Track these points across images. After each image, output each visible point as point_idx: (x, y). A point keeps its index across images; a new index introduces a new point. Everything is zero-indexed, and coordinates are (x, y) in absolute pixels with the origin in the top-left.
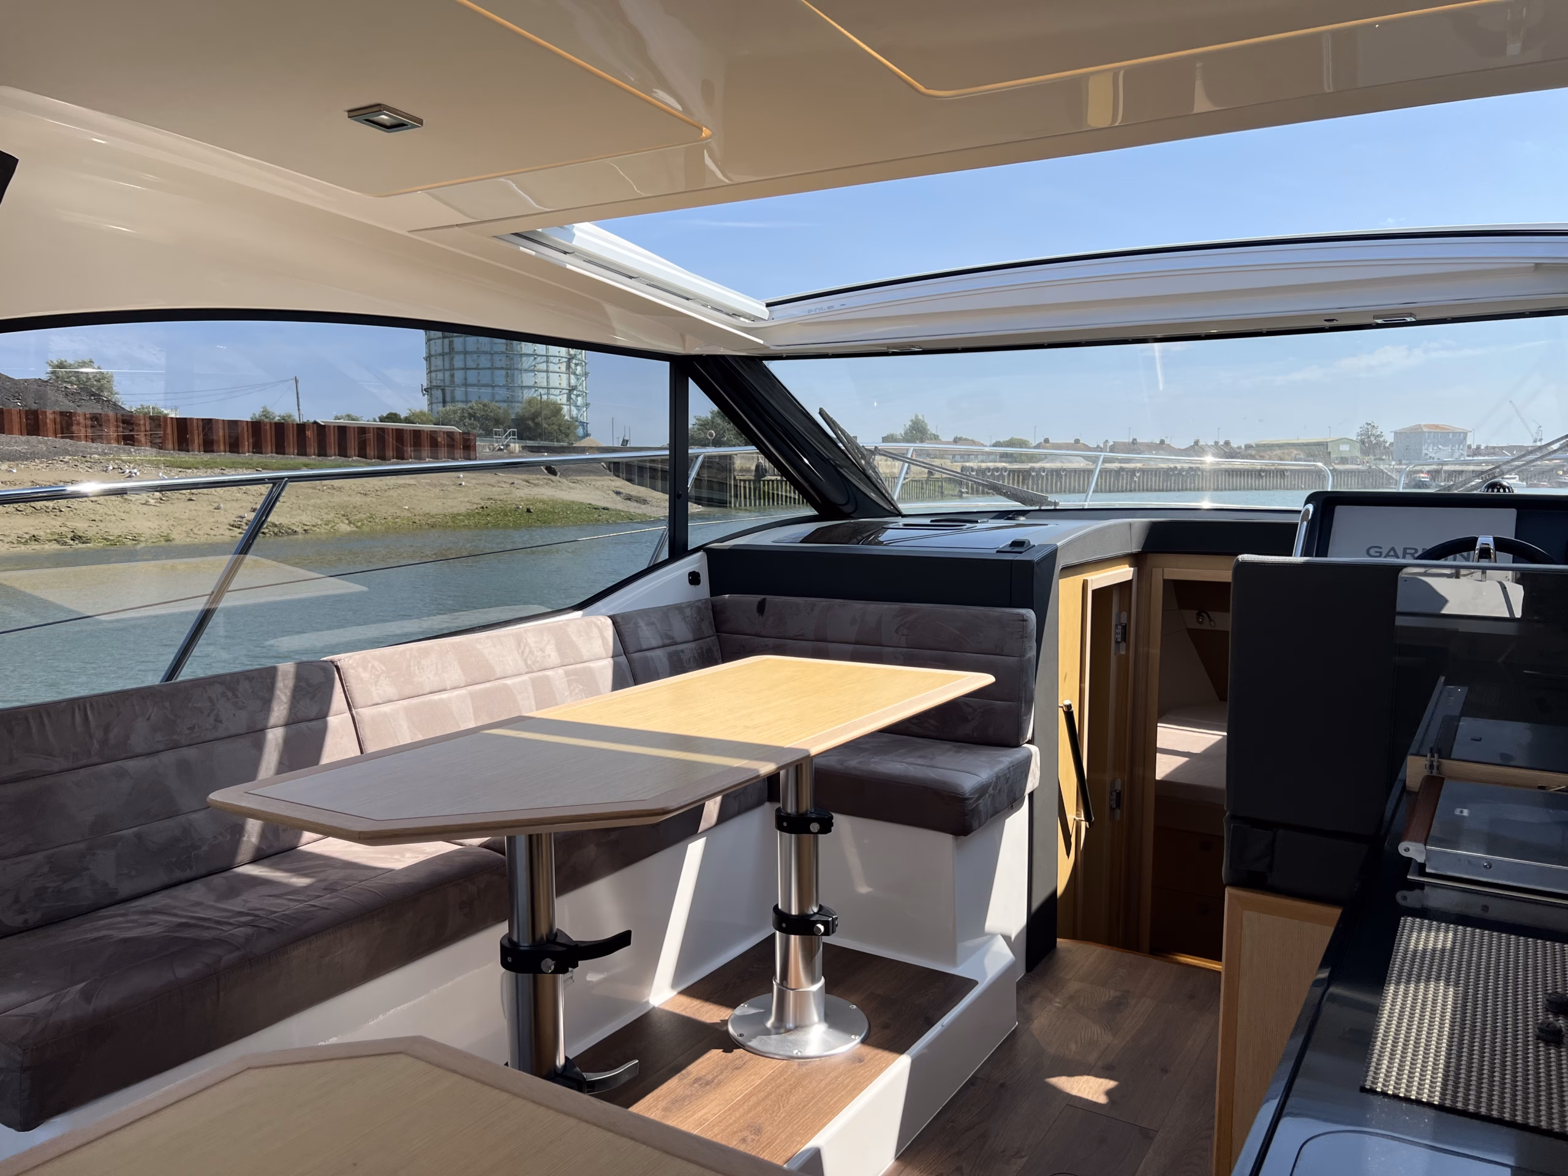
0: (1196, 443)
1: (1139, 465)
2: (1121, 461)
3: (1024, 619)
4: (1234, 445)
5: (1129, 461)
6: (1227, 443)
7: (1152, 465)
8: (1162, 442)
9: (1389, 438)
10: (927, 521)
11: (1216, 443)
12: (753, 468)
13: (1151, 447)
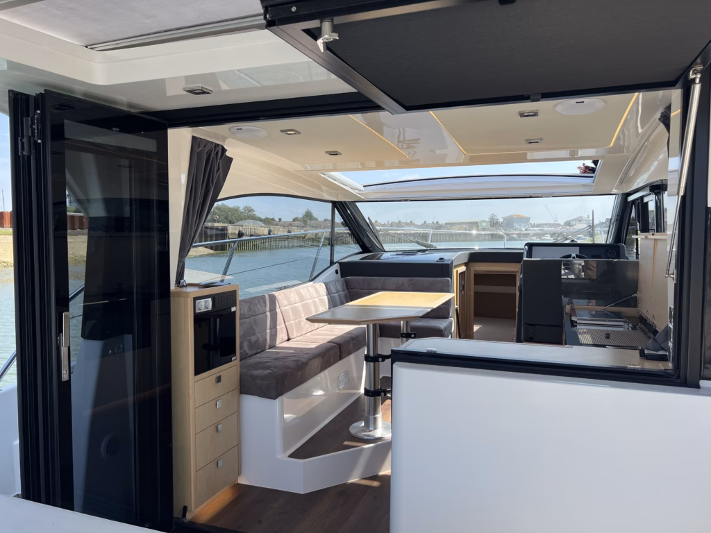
0: (425, 222)
1: (403, 232)
2: (395, 230)
3: (448, 281)
4: (440, 223)
5: (398, 230)
6: (437, 222)
7: (408, 232)
8: (411, 222)
9: (501, 220)
10: (401, 253)
11: (433, 222)
12: (237, 232)
13: (407, 224)
